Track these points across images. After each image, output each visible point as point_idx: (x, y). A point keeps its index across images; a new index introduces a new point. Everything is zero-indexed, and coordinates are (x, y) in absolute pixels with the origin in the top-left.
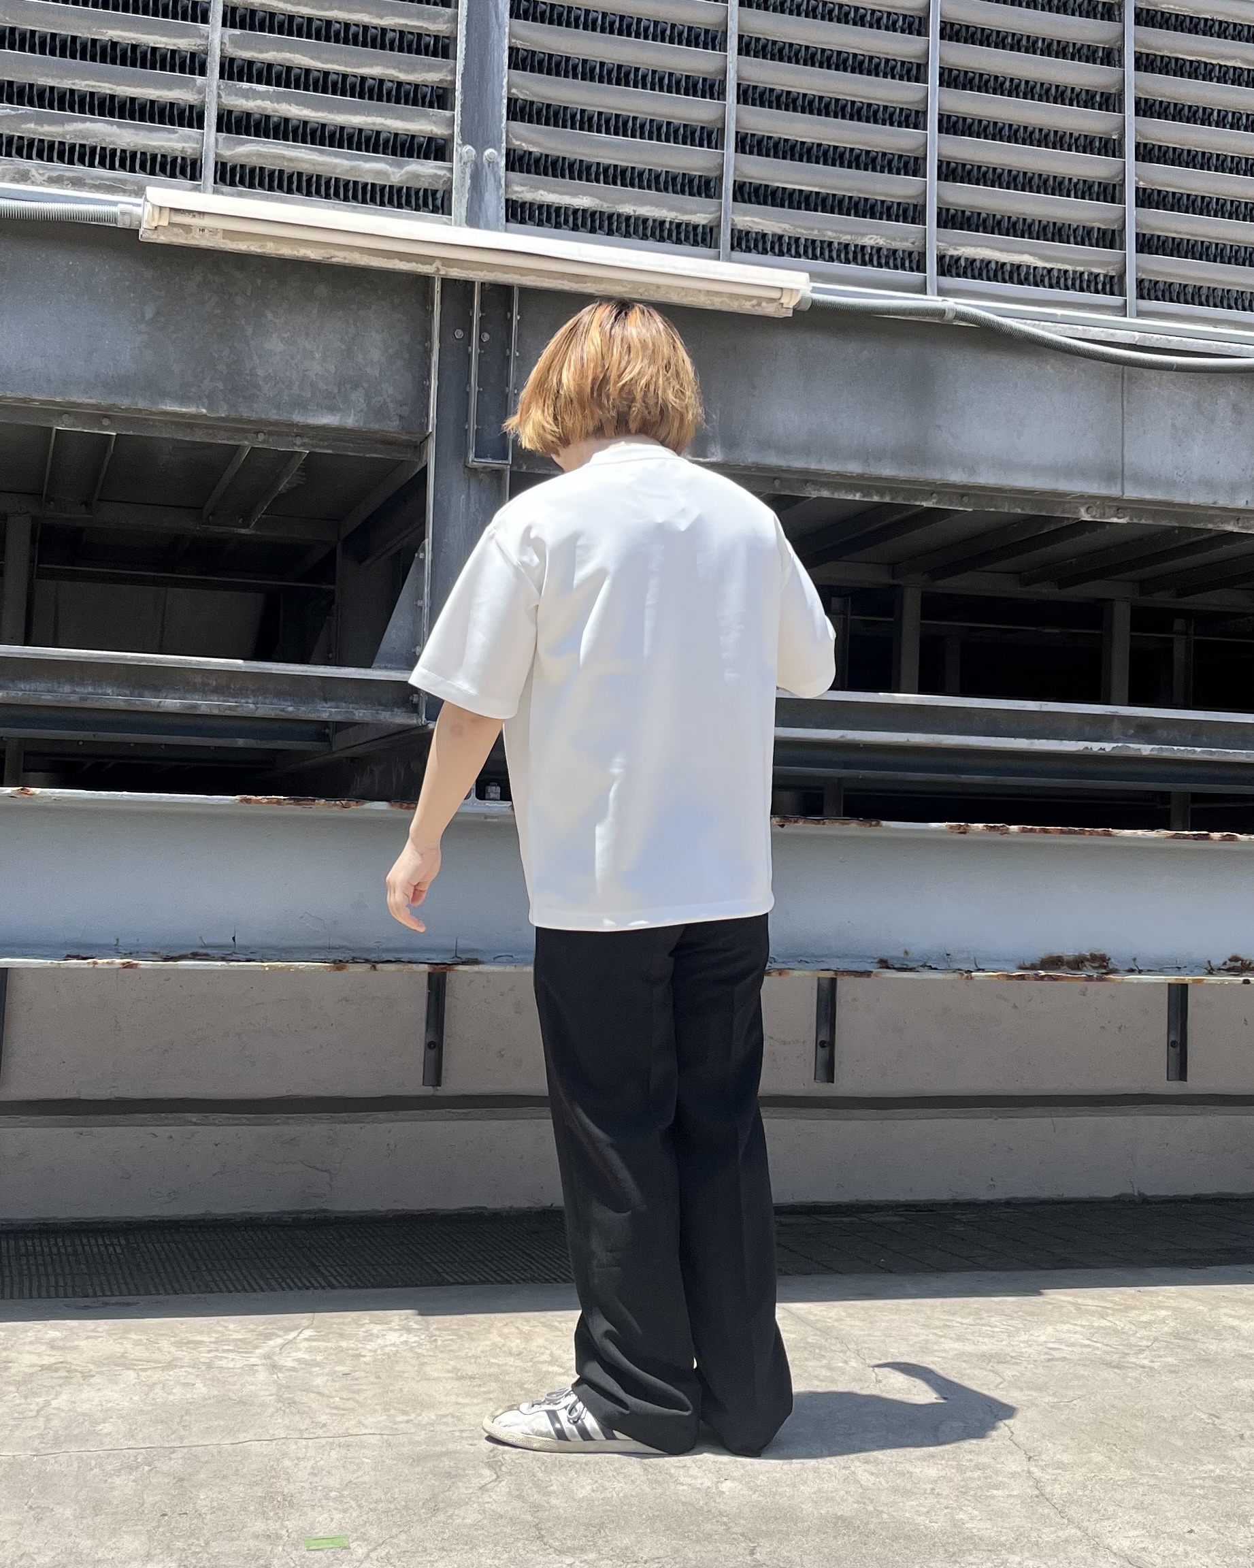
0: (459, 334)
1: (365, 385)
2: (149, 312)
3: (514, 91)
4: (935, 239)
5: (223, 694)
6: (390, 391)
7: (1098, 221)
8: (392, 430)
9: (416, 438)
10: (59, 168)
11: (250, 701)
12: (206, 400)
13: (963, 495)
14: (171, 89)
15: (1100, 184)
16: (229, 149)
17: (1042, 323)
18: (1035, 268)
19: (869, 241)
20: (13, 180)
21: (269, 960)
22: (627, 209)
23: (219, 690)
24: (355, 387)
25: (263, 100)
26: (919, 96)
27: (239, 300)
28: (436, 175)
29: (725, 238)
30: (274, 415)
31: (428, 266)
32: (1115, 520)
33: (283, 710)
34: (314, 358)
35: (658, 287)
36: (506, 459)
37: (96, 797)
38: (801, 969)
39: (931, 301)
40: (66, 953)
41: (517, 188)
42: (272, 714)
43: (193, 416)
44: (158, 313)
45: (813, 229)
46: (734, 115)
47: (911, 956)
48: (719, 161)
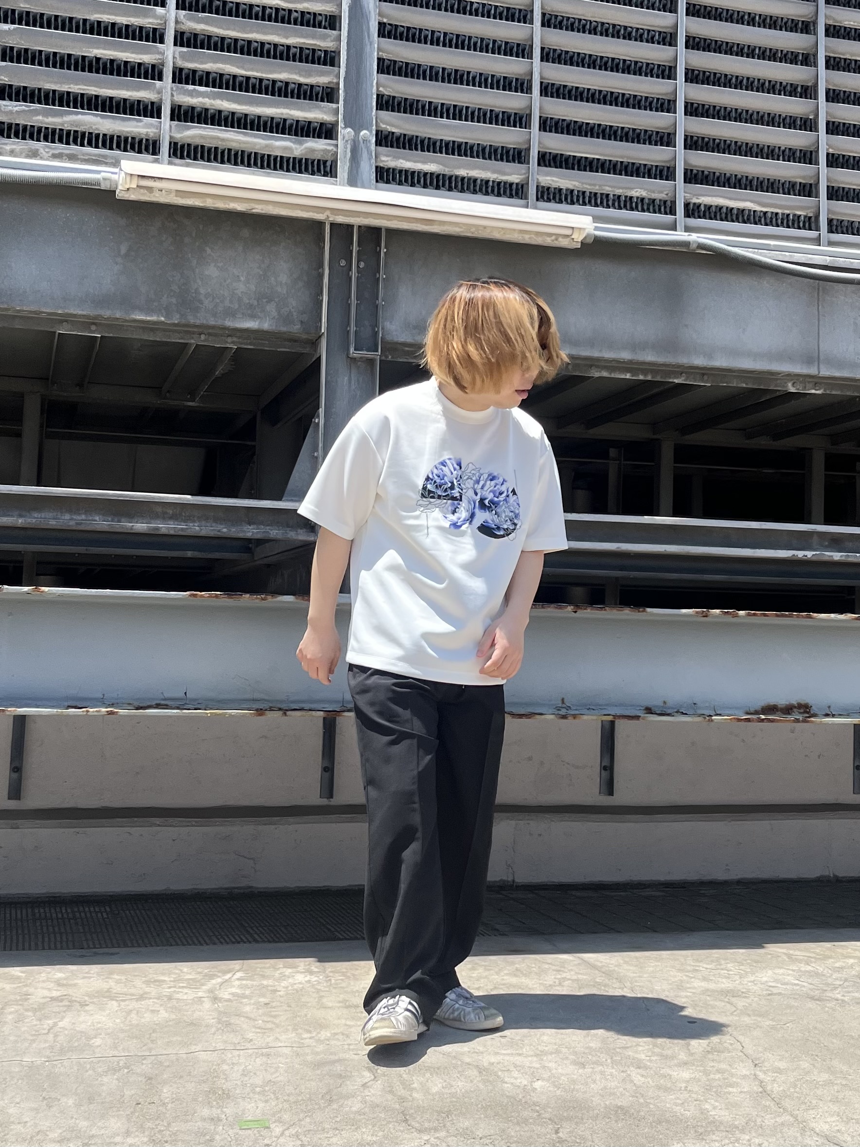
0: (343, 263)
1: (277, 300)
2: (123, 249)
3: (381, 89)
4: (682, 191)
5: (177, 519)
6: (294, 303)
7: (800, 177)
8: (296, 331)
9: (312, 337)
10: (59, 147)
11: (196, 525)
12: (163, 311)
13: (703, 374)
14: (138, 91)
15: (801, 151)
16: (179, 133)
17: (760, 251)
18: (754, 211)
19: (636, 193)
20: (28, 156)
21: (211, 709)
22: (462, 172)
23: (174, 517)
24: (270, 301)
25: (203, 98)
26: (670, 89)
27: (187, 240)
28: (326, 149)
29: (532, 192)
30: (212, 322)
31: (321, 215)
32: (813, 391)
33: (219, 531)
34: (240, 281)
35: (485, 227)
36: (377, 351)
37: (88, 594)
38: (588, 715)
39: (680, 235)
40: (66, 704)
41: (384, 158)
42: (212, 534)
43: (155, 323)
44: (130, 249)
45: (595, 185)
46: (538, 105)
47: (668, 705)
48: (527, 137)
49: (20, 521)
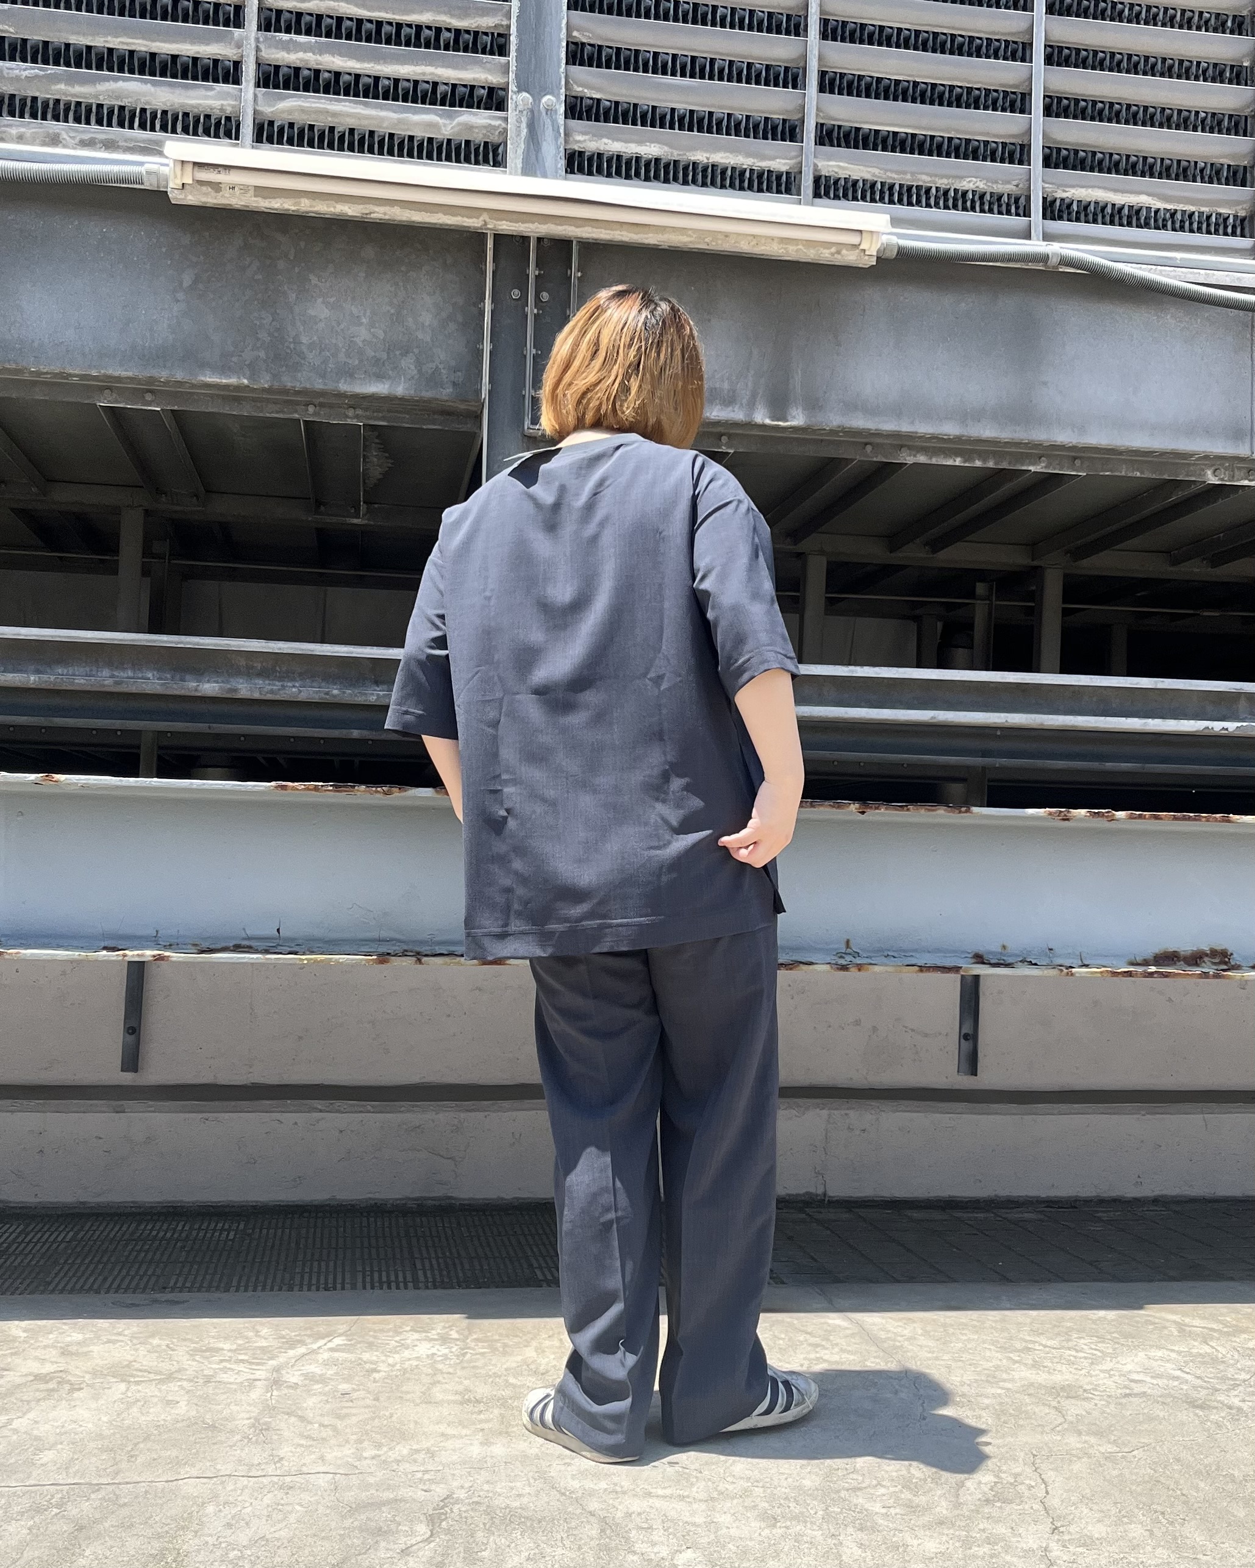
0: (516, 294)
1: (416, 351)
2: (187, 279)
3: (575, 34)
4: (1040, 180)
5: (268, 677)
6: (443, 356)
7: (1229, 157)
8: (447, 398)
9: (467, 406)
10: (94, 130)
11: (297, 685)
12: (247, 370)
13: (1075, 458)
14: (208, 44)
15: (1231, 116)
16: (270, 106)
17: (1160, 267)
18: (1157, 211)
19: (970, 184)
20: (44, 144)
21: (312, 953)
22: (701, 157)
23: (264, 674)
24: (406, 352)
25: (305, 52)
26: (1023, 25)
27: (281, 264)
28: (490, 125)
29: (807, 183)
30: (319, 385)
31: (474, 220)
32: (1246, 480)
33: (327, 693)
34: (361, 324)
35: (727, 235)
37: (124, 784)
38: (882, 965)
39: (1036, 246)
40: (103, 944)
41: (579, 138)
42: (315, 698)
43: (238, 388)
44: (196, 281)
45: (905, 173)
46: (816, 53)
47: (1009, 950)
48: (800, 102)
49: (32, 678)
